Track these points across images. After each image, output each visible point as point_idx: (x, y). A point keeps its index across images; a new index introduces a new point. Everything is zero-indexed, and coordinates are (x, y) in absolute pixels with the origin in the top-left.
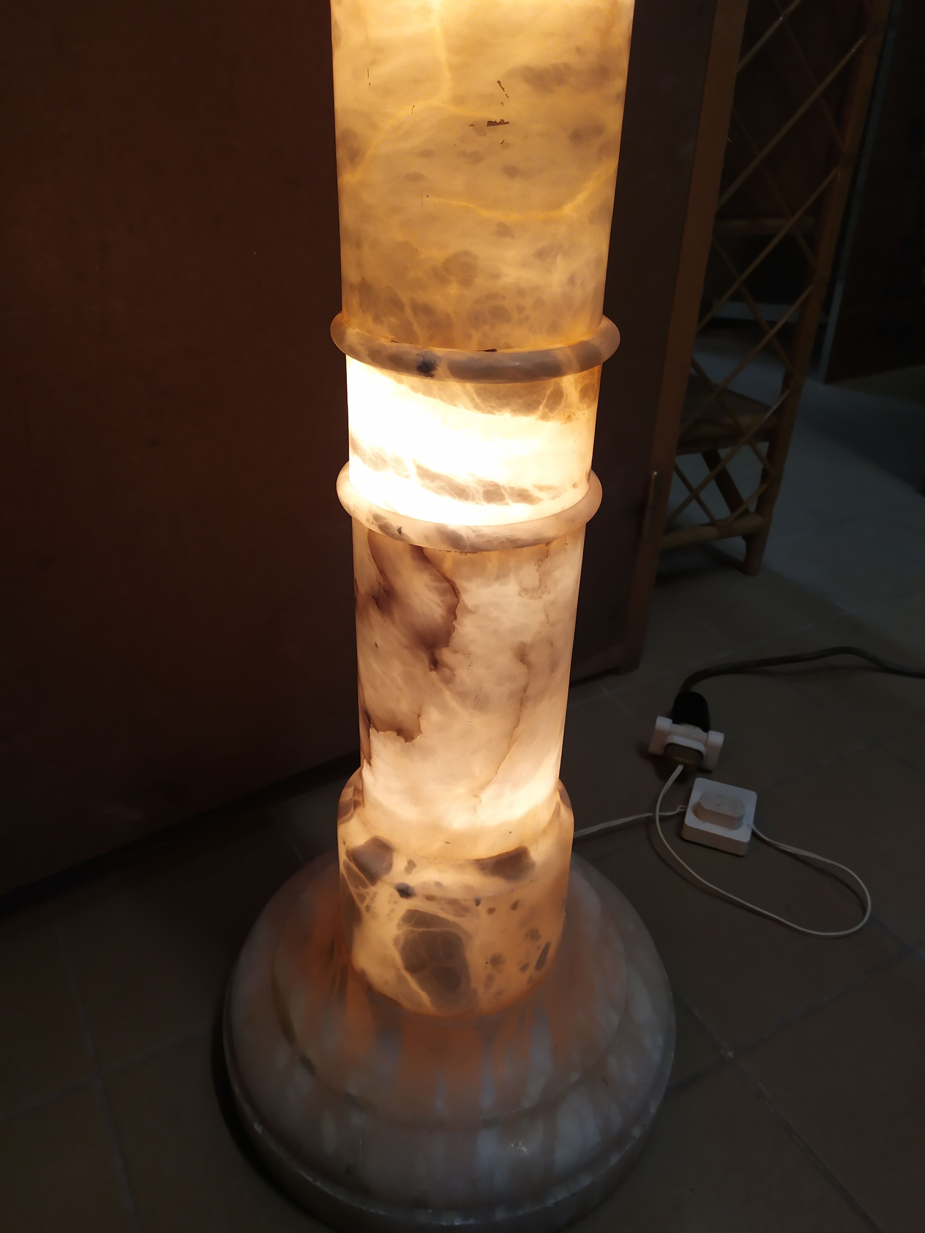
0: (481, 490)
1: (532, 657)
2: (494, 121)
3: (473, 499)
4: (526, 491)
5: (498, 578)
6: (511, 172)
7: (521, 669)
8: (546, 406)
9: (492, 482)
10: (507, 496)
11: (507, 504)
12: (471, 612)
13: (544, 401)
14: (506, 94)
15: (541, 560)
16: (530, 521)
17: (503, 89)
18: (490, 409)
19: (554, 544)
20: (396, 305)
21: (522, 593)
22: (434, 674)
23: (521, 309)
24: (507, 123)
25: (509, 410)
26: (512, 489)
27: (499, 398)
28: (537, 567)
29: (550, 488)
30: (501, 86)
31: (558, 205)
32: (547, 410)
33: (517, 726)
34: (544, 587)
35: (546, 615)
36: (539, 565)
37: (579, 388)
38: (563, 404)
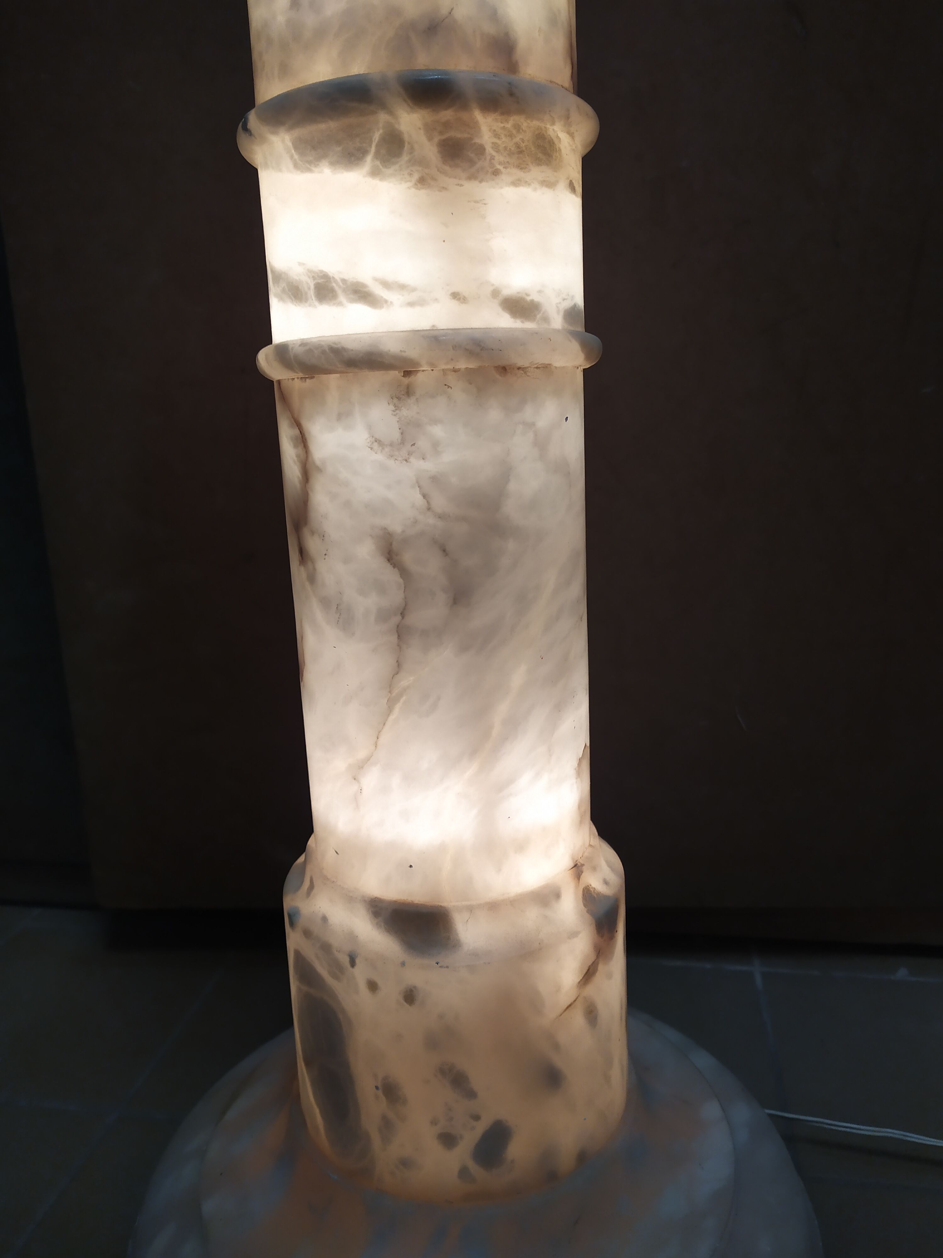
0: (312, 285)
1: (408, 561)
3: (307, 300)
4: (364, 285)
5: (340, 417)
7: (390, 576)
8: (377, 155)
9: (321, 271)
10: (339, 292)
11: (340, 304)
12: (319, 470)
13: (373, 150)
15: (399, 398)
18: (308, 165)
19: (420, 378)
21: (376, 446)
22: (302, 570)
25: (327, 163)
26: (344, 281)
27: (314, 148)
28: (392, 407)
29: (402, 287)
32: (378, 163)
33: (397, 673)
34: (414, 444)
35: (424, 496)
36: (395, 406)
37: (436, 140)
38: (405, 158)
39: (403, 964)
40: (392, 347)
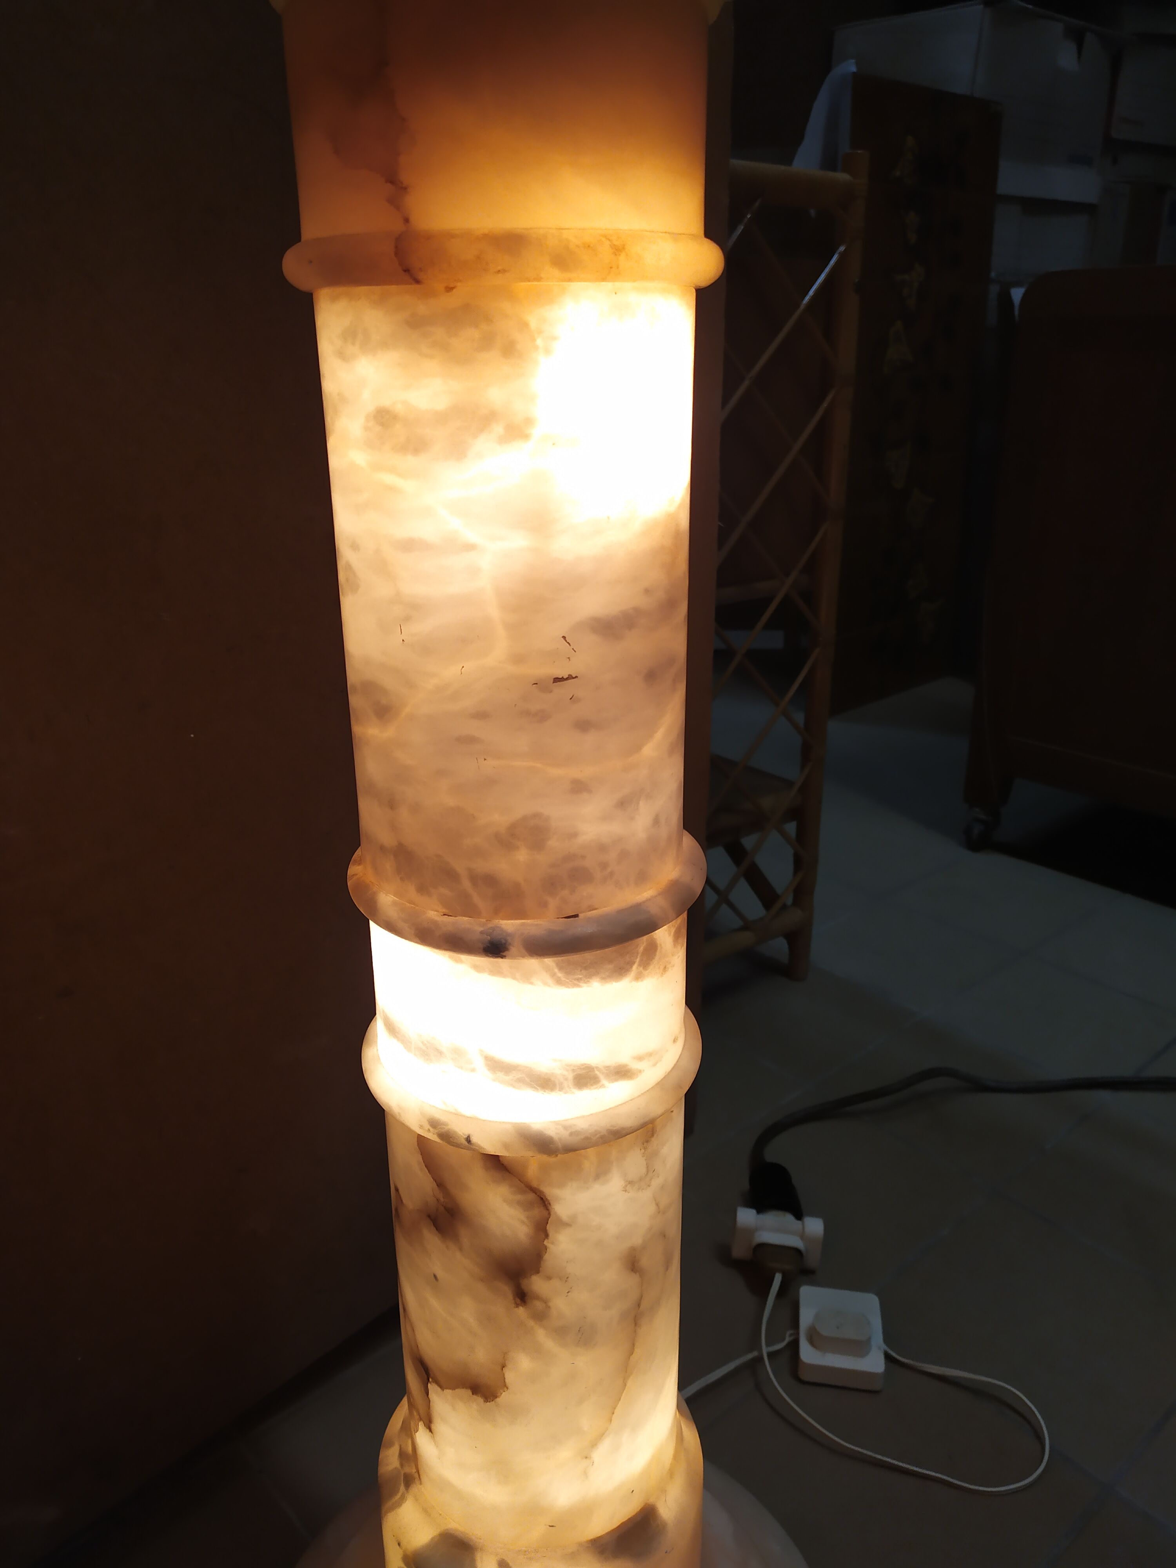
0: (571, 1076)
1: (645, 1262)
2: (561, 677)
3: (561, 1089)
4: (625, 1066)
5: (597, 1177)
6: (583, 726)
7: (633, 1280)
8: (640, 964)
9: (582, 1065)
10: (602, 1077)
11: (603, 1086)
12: (567, 1225)
13: (638, 960)
14: (573, 649)
15: (647, 1142)
16: (631, 1100)
17: (569, 644)
18: (576, 982)
20: (449, 875)
21: (629, 1187)
22: (521, 1310)
23: (604, 866)
24: (576, 677)
25: (598, 979)
26: (607, 1068)
27: (586, 968)
28: (643, 1151)
29: (650, 1055)
30: (566, 641)
31: (638, 748)
32: (641, 969)
33: (631, 1352)
34: (653, 1170)
38: (657, 957)
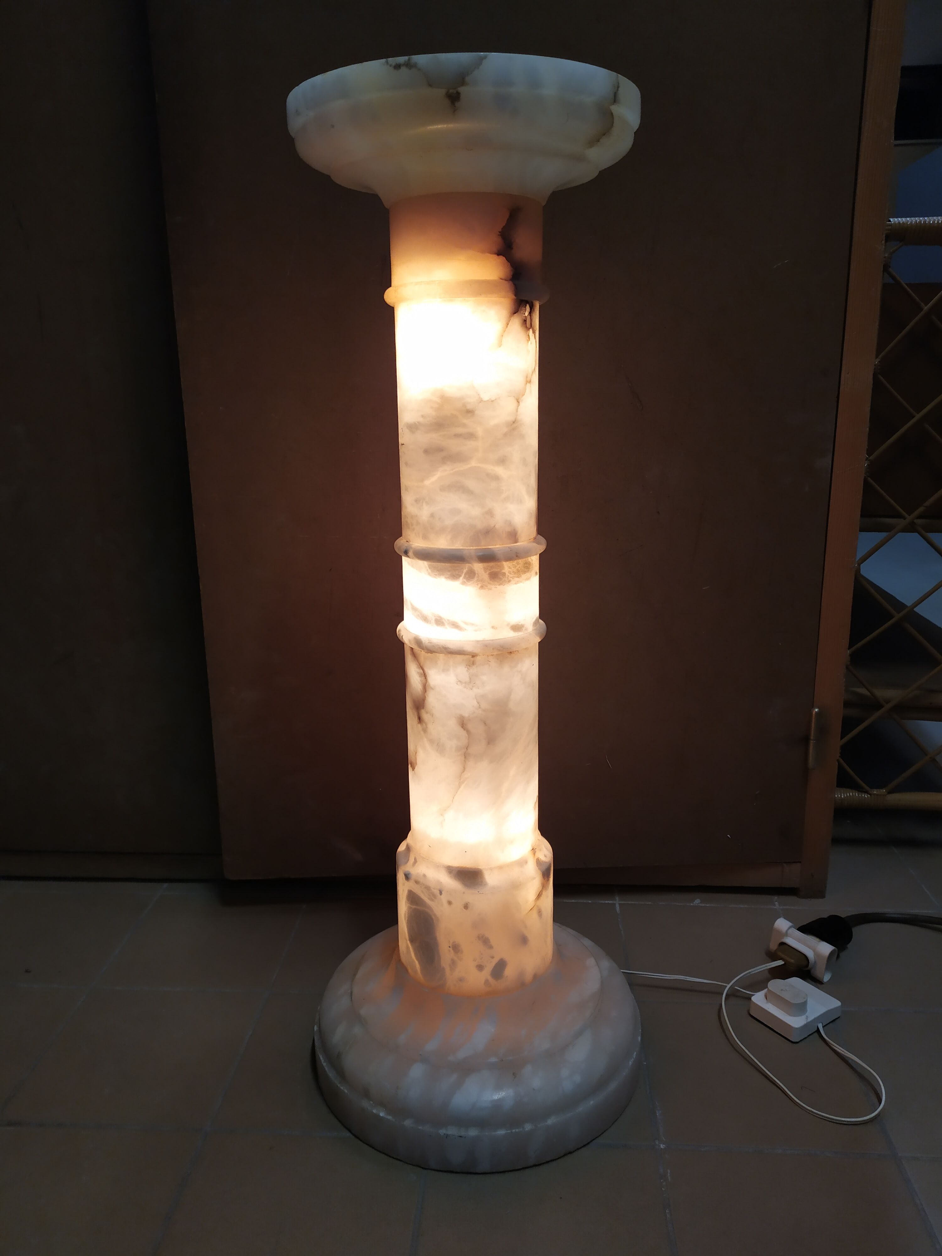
0: (434, 619)
1: (470, 726)
3: (430, 623)
4: (456, 623)
5: (444, 670)
7: (463, 733)
8: (464, 578)
9: (439, 615)
10: (446, 624)
11: (447, 628)
12: (433, 689)
13: (463, 575)
15: (469, 666)
16: (461, 641)
18: (435, 576)
19: (478, 658)
21: (459, 683)
22: (419, 725)
25: (445, 577)
26: (448, 620)
27: (440, 571)
28: (466, 669)
29: (473, 625)
32: (465, 580)
33: (463, 772)
34: (475, 683)
35: (478, 703)
36: (468, 668)
37: (488, 572)
38: (476, 579)
39: (464, 893)
40: (469, 648)
